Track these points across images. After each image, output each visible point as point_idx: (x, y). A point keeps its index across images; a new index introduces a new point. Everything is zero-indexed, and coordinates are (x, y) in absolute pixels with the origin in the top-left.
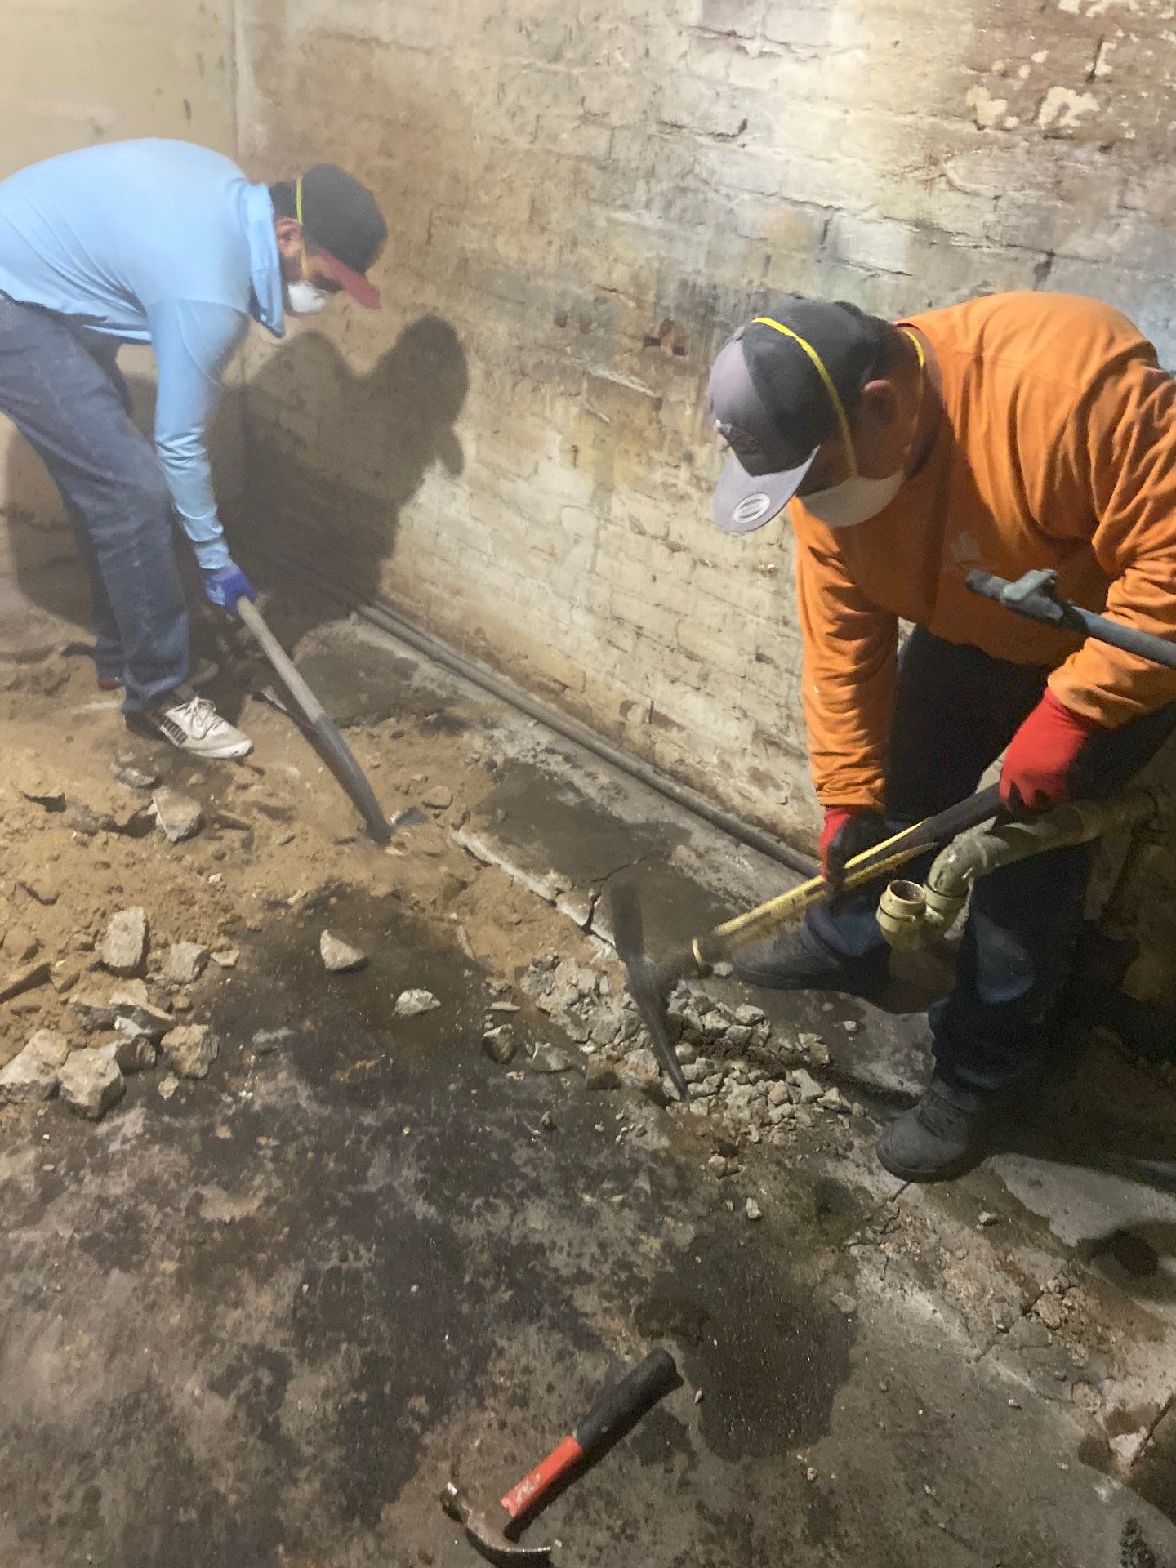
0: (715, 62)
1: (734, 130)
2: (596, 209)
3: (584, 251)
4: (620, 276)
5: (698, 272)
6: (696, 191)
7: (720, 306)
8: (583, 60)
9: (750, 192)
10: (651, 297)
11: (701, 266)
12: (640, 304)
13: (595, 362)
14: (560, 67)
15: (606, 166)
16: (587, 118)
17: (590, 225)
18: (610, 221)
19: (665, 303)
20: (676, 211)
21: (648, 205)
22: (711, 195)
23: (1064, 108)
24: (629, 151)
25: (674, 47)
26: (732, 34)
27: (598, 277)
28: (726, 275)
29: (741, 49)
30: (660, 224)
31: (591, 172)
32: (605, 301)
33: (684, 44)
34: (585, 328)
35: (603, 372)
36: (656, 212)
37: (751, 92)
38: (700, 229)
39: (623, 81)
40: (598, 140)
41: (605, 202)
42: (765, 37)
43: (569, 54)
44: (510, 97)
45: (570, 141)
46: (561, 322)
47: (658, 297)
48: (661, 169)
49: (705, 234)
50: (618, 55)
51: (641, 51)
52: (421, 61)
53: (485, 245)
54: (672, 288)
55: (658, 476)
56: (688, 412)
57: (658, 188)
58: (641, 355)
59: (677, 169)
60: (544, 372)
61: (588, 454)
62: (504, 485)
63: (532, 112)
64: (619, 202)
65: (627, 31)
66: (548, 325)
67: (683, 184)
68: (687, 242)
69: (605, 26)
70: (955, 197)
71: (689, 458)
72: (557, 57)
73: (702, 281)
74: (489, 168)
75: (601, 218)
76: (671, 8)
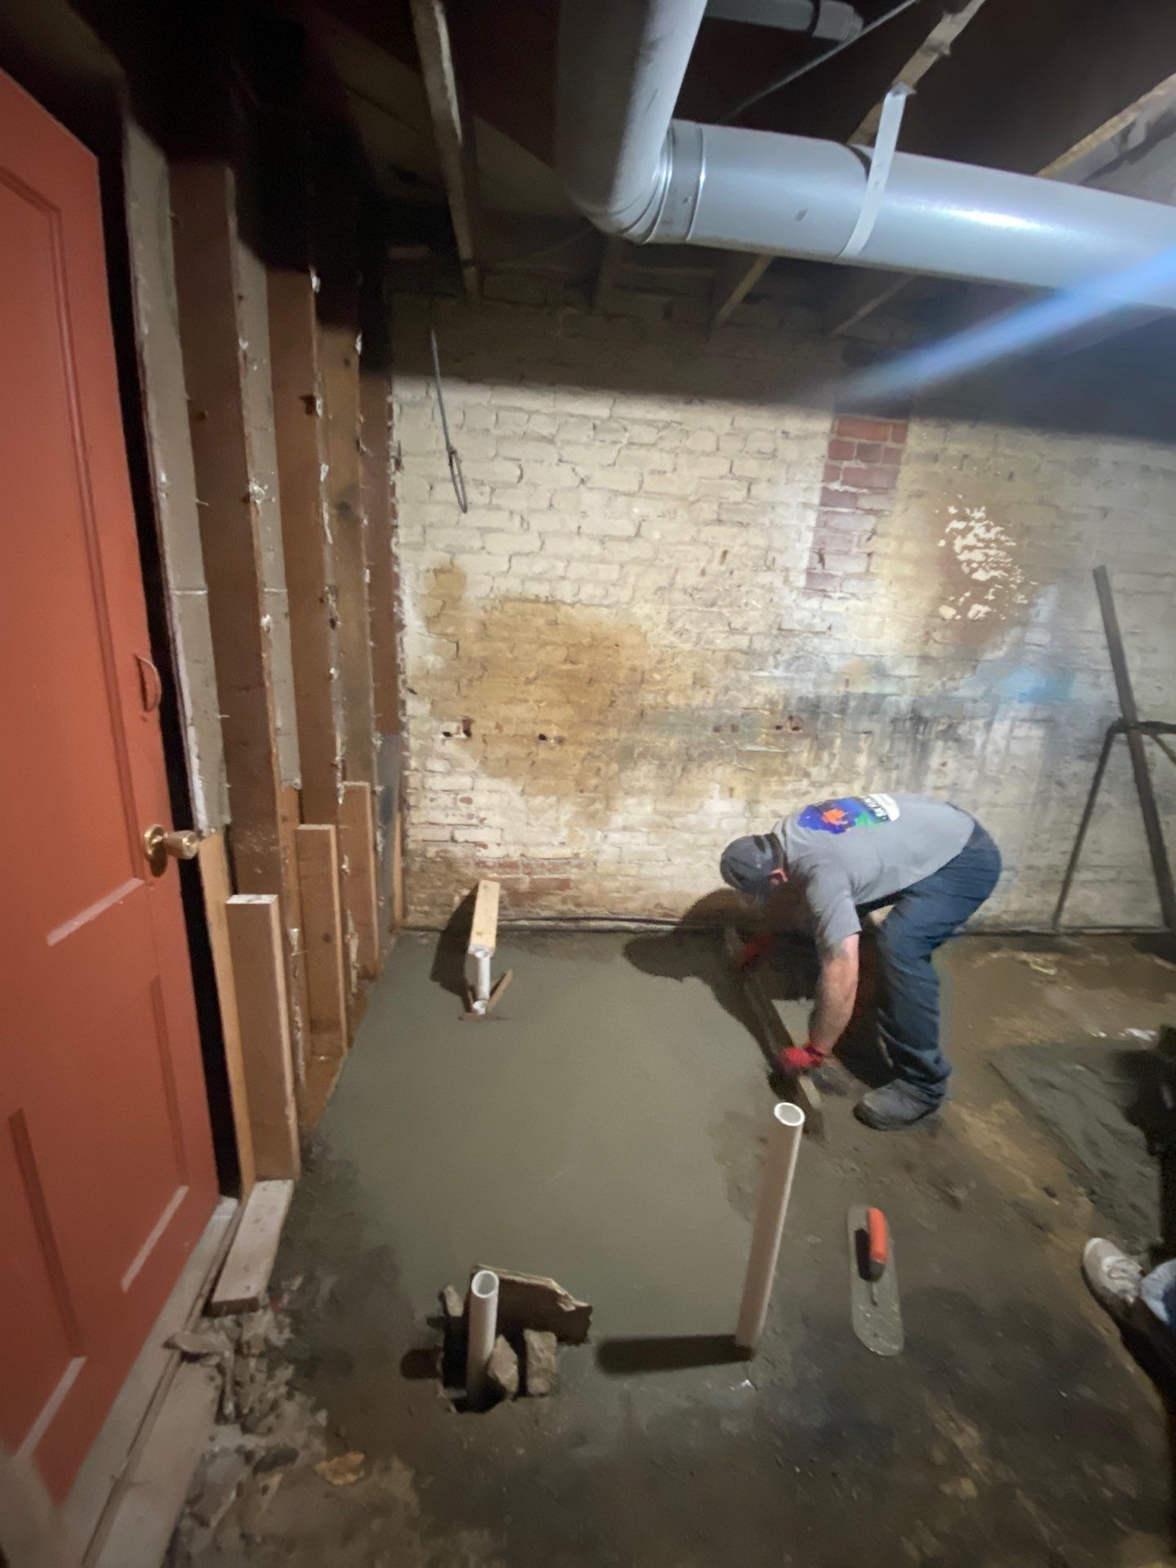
0: (814, 603)
1: (825, 629)
2: (741, 673)
3: (733, 693)
4: (758, 701)
5: (810, 692)
6: (805, 657)
7: (822, 705)
8: (731, 605)
9: (836, 654)
10: (781, 707)
11: (811, 689)
12: (772, 712)
13: (742, 744)
14: (715, 609)
15: (749, 652)
16: (732, 631)
17: (739, 681)
18: (752, 677)
19: (789, 709)
20: (793, 667)
21: (776, 667)
22: (814, 658)
24: (761, 644)
25: (790, 598)
26: (824, 590)
27: (744, 703)
28: (825, 691)
29: (830, 597)
31: (739, 657)
32: (748, 715)
33: (794, 596)
34: (734, 728)
35: (750, 748)
37: (833, 613)
38: (809, 673)
39: (756, 613)
40: (743, 642)
41: (748, 668)
42: (841, 591)
43: (720, 603)
44: (678, 625)
45: (722, 642)
46: (717, 729)
47: (785, 707)
48: (785, 650)
49: (811, 675)
50: (754, 603)
51: (768, 600)
52: (605, 611)
53: (659, 700)
54: (794, 702)
55: (789, 787)
56: (805, 754)
57: (782, 659)
58: (775, 736)
59: (793, 649)
60: (706, 756)
61: (740, 789)
62: (677, 821)
63: (694, 630)
64: (757, 667)
65: (758, 591)
66: (709, 733)
67: (798, 655)
68: (801, 680)
69: (743, 589)
72: (713, 604)
73: (811, 696)
75: (745, 677)
76: (786, 581)
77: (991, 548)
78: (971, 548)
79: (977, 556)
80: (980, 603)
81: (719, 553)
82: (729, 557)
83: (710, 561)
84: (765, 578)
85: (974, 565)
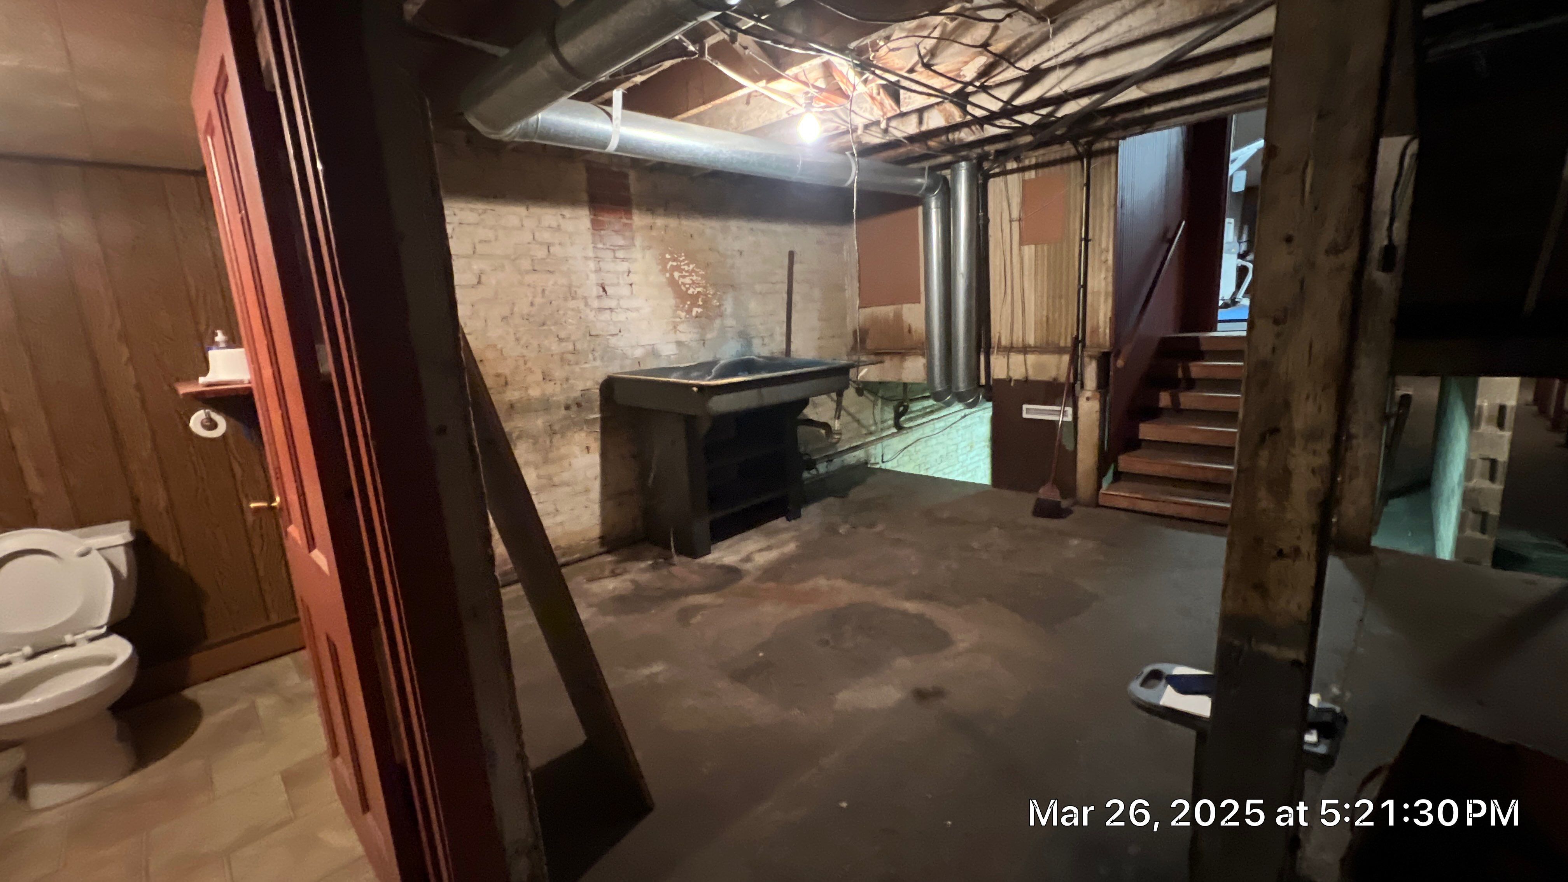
0: (606, 316)
2: (573, 367)
3: (571, 381)
14: (545, 327)
16: (561, 340)
18: (581, 368)
20: (605, 359)
21: (594, 359)
25: (591, 315)
29: (613, 311)
31: (570, 357)
32: (584, 395)
33: (593, 313)
39: (573, 327)
40: (568, 346)
41: (577, 364)
43: (548, 323)
44: (523, 341)
45: (555, 349)
46: (567, 408)
57: (597, 354)
63: (535, 343)
65: (570, 313)
66: (563, 412)
69: (561, 312)
72: (544, 324)
75: (577, 369)
76: (586, 304)
77: (693, 276)
78: (684, 277)
79: (688, 281)
80: (696, 307)
81: (539, 290)
82: (547, 292)
83: (534, 297)
84: (572, 304)
85: (687, 286)
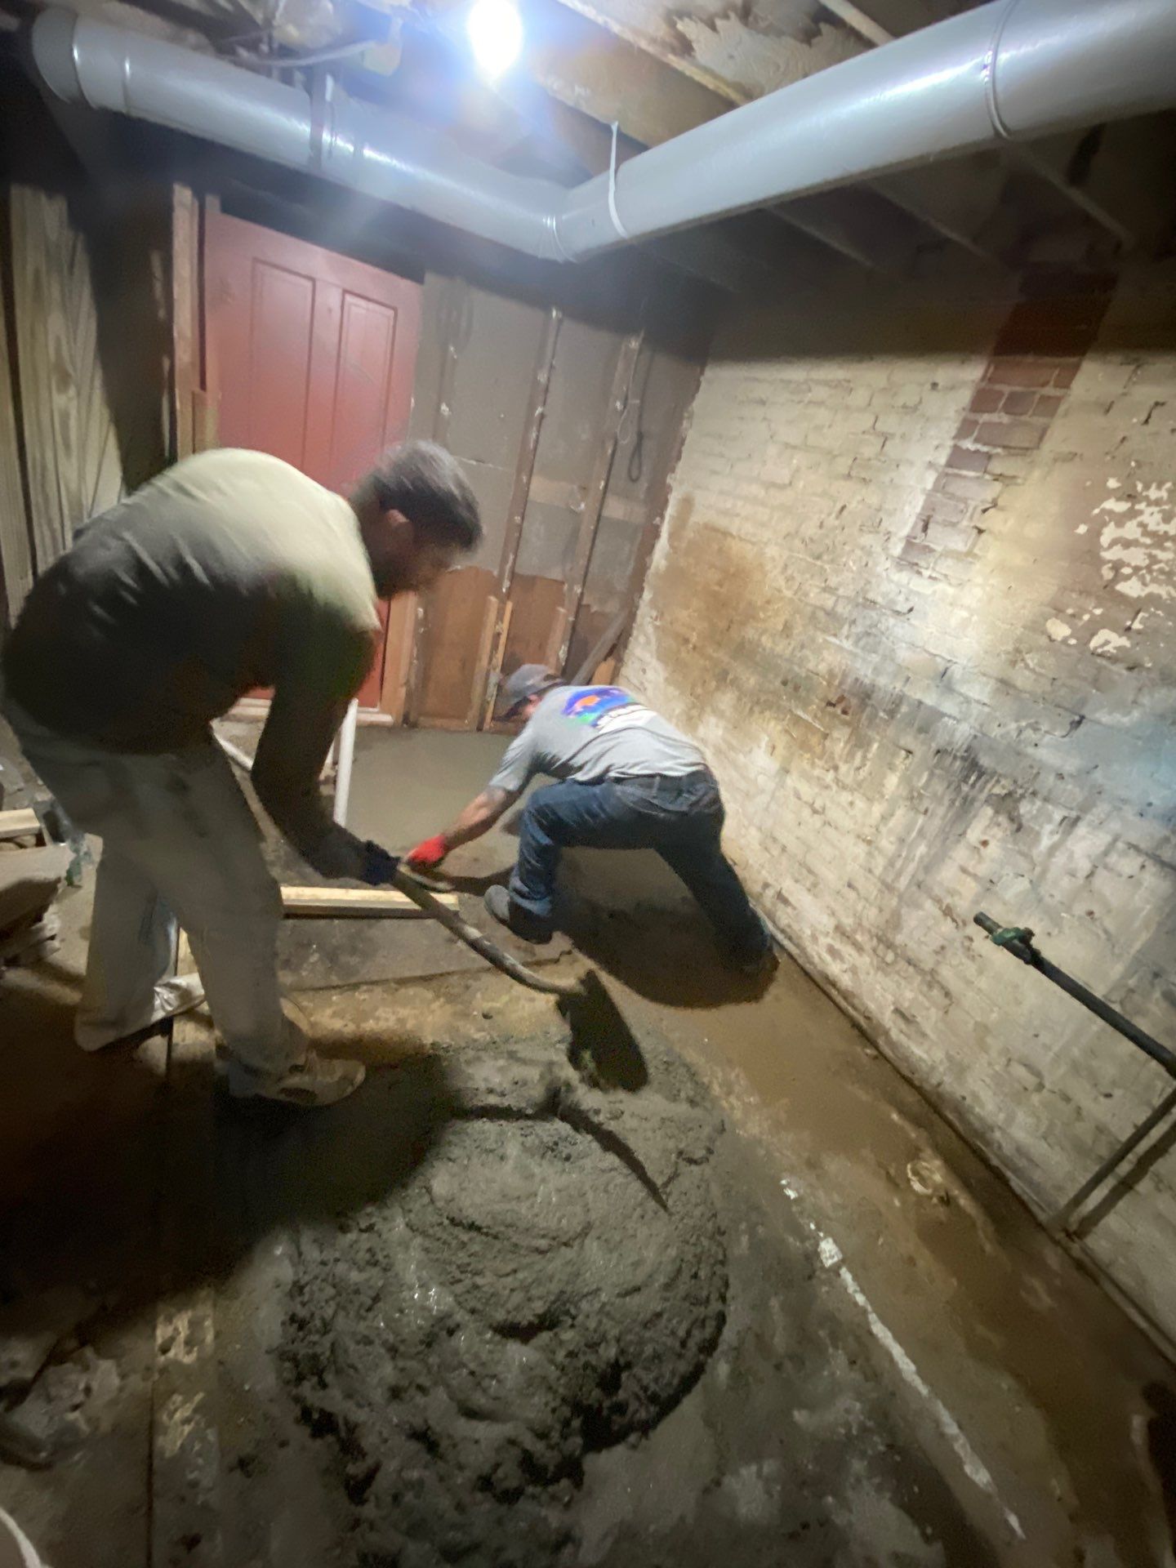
0: (903, 577)
1: (905, 611)
3: (807, 652)
4: (822, 668)
5: (866, 676)
6: (875, 636)
7: (874, 695)
8: (832, 561)
9: (906, 643)
10: (837, 682)
11: (869, 673)
12: (829, 684)
13: (797, 707)
14: (819, 563)
15: (831, 614)
16: (825, 590)
17: (813, 640)
18: (825, 641)
19: (844, 687)
20: (862, 643)
21: (847, 637)
22: (884, 639)
23: (1107, 642)
24: (843, 609)
25: (883, 565)
26: (917, 564)
27: (811, 666)
28: (882, 681)
29: (919, 573)
30: (851, 648)
31: (821, 614)
32: (811, 678)
33: (888, 564)
34: (796, 689)
35: (800, 713)
36: (851, 641)
37: (918, 594)
38: (874, 655)
39: (851, 575)
40: (829, 601)
41: (825, 631)
42: (934, 569)
43: (825, 557)
44: (789, 572)
45: (814, 596)
46: (785, 683)
47: (841, 683)
48: (860, 621)
49: (875, 658)
50: (851, 564)
51: (864, 564)
52: (750, 546)
53: (756, 637)
54: (850, 681)
55: (817, 772)
56: (842, 744)
58: (823, 711)
59: (868, 622)
60: (768, 706)
61: (780, 750)
62: (732, 754)
64: (833, 632)
65: (858, 552)
66: (778, 683)
67: (869, 631)
68: (864, 660)
69: (847, 548)
70: (1027, 673)
71: (836, 768)
72: (819, 557)
73: (867, 681)
74: (768, 602)
75: (820, 638)
76: (885, 549)
77: (1164, 549)
78: (1127, 544)
79: (1137, 557)
80: (1114, 630)
81: (838, 506)
82: (845, 513)
83: (829, 515)
84: (867, 539)
85: (1126, 571)
